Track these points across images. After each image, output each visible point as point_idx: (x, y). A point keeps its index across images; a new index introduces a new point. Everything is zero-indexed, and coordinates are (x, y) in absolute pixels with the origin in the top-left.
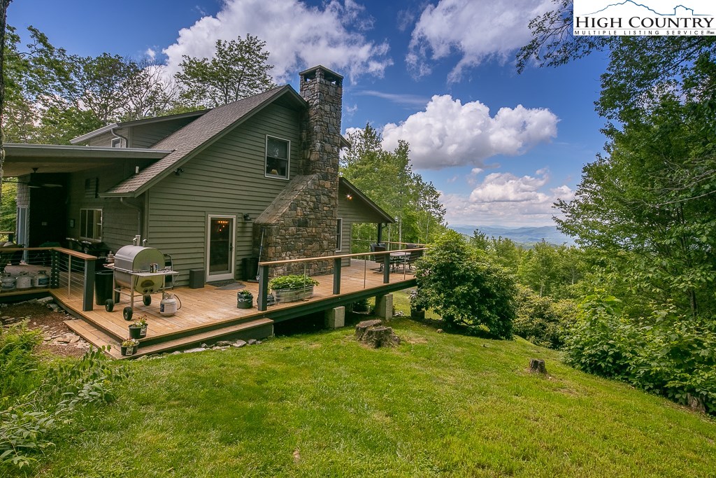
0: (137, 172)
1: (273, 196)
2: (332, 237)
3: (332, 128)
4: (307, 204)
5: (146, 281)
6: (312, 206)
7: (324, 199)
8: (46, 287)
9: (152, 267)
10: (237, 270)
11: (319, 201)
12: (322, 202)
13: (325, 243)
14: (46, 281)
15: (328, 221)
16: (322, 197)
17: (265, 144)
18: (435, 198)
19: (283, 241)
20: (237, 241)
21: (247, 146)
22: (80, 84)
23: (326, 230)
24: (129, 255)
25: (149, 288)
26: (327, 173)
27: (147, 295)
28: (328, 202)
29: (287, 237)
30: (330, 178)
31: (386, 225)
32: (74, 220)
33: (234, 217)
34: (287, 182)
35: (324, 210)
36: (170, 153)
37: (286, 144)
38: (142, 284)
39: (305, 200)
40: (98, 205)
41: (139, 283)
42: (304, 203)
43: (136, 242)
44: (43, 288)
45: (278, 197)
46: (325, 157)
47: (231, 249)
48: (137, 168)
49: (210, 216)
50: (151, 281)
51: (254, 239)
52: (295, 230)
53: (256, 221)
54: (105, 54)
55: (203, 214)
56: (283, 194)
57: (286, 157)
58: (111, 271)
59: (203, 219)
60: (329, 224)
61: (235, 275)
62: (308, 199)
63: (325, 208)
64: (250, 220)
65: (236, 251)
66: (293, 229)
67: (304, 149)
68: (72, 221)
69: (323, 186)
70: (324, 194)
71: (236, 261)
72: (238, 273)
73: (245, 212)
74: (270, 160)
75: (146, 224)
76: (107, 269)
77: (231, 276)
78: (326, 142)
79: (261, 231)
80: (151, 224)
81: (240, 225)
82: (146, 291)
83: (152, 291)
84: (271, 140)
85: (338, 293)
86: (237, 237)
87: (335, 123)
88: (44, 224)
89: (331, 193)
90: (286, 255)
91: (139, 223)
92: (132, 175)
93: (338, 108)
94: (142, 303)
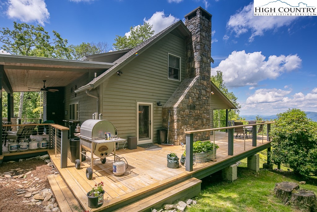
0: (95, 76)
1: (173, 91)
2: (208, 116)
3: (207, 48)
4: (195, 95)
5: (102, 146)
6: (197, 96)
7: (203, 92)
8: (47, 148)
9: (106, 135)
10: (154, 137)
11: (200, 94)
12: (202, 94)
13: (205, 120)
14: (46, 144)
15: (206, 106)
16: (202, 91)
17: (167, 58)
18: (234, 100)
19: (183, 118)
20: (154, 119)
21: (158, 60)
22: (74, 57)
23: (205, 112)
24: (89, 126)
25: (104, 152)
26: (205, 76)
27: (103, 157)
28: (205, 94)
29: (185, 116)
30: (206, 79)
31: (230, 110)
32: (67, 111)
33: (152, 104)
34: (180, 83)
35: (203, 99)
36: (113, 66)
37: (178, 59)
38: (99, 149)
39: (194, 93)
40: (76, 100)
41: (97, 148)
42: (193, 94)
43: (94, 117)
44: (45, 148)
45: (175, 92)
46: (204, 65)
47: (150, 124)
48: (95, 74)
49: (138, 103)
50: (106, 146)
51: (163, 117)
52: (188, 112)
53: (164, 106)
54: (83, 43)
55: (134, 102)
56: (179, 90)
57: (178, 67)
58: (78, 139)
59: (134, 105)
60: (206, 108)
61: (153, 140)
62: (195, 92)
63: (204, 98)
64: (161, 105)
65: (154, 125)
66: (187, 111)
67: (189, 62)
68: (66, 111)
69: (203, 84)
70: (203, 89)
71: (153, 131)
72: (155, 139)
73: (158, 101)
74: (170, 69)
75: (101, 108)
76: (76, 137)
77: (150, 141)
78: (204, 56)
79: (168, 113)
80: (104, 107)
81: (155, 109)
82: (102, 155)
83: (106, 154)
84: (170, 56)
85: (232, 154)
86: (154, 116)
87: (208, 44)
88: (54, 113)
89: (207, 88)
90: (184, 127)
91: (97, 108)
92: (93, 78)
93: (210, 35)
94: (100, 162)
